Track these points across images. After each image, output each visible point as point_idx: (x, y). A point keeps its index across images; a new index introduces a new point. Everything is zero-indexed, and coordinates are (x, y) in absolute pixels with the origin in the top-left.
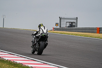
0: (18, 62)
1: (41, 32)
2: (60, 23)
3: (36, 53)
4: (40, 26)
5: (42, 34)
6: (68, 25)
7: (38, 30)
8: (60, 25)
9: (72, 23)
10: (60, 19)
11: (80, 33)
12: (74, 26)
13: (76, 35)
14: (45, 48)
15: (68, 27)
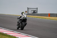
0: (4, 33)
1: (23, 17)
2: (28, 11)
3: (20, 29)
4: (22, 13)
5: (23, 18)
6: (32, 12)
7: (21, 15)
8: (28, 12)
9: (34, 11)
10: (28, 8)
11: (39, 17)
12: (36, 13)
13: (37, 17)
14: (25, 26)
15: (32, 13)
